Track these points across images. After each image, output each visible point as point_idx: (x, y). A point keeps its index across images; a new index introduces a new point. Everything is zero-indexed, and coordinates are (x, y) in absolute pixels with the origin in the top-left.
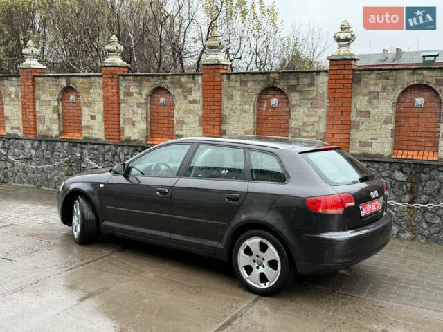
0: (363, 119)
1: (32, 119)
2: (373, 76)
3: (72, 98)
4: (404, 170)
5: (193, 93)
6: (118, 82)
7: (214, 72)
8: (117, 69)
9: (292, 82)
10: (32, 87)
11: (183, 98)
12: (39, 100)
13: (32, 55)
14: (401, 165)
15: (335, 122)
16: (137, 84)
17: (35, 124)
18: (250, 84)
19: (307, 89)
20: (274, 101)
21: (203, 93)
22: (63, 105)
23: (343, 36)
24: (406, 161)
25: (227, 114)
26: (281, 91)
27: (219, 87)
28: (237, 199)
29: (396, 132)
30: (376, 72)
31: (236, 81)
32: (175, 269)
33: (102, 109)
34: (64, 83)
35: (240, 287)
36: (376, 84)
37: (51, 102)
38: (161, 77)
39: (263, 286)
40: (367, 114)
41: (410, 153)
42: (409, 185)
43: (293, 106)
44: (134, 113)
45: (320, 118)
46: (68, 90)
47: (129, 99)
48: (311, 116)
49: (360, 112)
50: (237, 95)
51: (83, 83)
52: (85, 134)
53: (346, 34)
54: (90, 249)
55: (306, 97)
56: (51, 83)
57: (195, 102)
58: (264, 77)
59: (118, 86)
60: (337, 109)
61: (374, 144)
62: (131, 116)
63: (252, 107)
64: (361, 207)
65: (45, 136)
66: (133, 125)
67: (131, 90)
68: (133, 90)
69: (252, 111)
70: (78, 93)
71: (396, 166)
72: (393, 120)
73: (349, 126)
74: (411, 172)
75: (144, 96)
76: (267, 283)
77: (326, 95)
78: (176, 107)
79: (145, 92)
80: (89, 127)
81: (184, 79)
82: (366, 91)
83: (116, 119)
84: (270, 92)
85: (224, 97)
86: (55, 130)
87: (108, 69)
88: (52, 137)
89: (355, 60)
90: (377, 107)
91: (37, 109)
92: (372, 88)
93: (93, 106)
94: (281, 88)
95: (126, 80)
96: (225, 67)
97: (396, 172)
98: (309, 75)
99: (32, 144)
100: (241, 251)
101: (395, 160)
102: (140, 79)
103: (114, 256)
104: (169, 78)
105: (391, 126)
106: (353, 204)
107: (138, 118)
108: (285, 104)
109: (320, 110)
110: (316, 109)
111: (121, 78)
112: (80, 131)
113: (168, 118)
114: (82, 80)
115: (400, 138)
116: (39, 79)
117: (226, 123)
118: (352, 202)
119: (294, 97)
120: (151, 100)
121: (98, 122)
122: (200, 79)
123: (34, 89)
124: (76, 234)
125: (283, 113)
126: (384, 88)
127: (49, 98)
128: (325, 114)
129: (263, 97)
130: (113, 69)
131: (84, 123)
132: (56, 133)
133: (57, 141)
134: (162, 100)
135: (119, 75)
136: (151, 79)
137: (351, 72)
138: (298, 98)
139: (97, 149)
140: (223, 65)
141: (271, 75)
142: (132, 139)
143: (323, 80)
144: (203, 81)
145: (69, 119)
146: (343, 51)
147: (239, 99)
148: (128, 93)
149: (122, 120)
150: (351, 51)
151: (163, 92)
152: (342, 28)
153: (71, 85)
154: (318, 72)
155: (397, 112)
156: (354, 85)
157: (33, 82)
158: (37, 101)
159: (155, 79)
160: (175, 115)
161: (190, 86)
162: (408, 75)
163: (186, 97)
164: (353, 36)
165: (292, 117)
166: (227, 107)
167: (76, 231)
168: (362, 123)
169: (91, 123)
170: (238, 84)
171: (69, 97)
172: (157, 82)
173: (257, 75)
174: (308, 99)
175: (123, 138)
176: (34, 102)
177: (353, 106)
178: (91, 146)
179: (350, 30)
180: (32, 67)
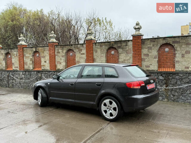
0: (146, 57)
1: (23, 64)
2: (149, 41)
3: (37, 55)
4: (163, 75)
5: (83, 51)
6: (55, 48)
7: (90, 43)
8: (54, 43)
9: (119, 45)
10: (22, 52)
11: (79, 53)
12: (25, 56)
13: (23, 40)
14: (162, 74)
15: (136, 59)
16: (62, 49)
17: (24, 65)
18: (103, 46)
19: (125, 47)
20: (113, 52)
21: (86, 51)
22: (34, 58)
23: (137, 27)
24: (163, 72)
25: (95, 58)
26: (115, 49)
27: (92, 48)
28: (100, 85)
29: (159, 62)
30: (150, 39)
31: (98, 45)
32: (78, 114)
33: (49, 58)
34: (34, 50)
35: (103, 119)
36: (150, 44)
37: (30, 57)
38: (70, 46)
39: (111, 118)
40: (147, 55)
41: (165, 69)
42: (165, 81)
43: (120, 54)
44: (61, 59)
45: (130, 58)
46: (36, 52)
47: (59, 54)
48: (127, 57)
49: (145, 55)
50: (99, 50)
51: (41, 49)
52: (43, 68)
53: (138, 26)
54: (45, 108)
55: (125, 50)
56: (29, 50)
57: (83, 54)
58: (109, 44)
59: (55, 49)
60: (136, 54)
61: (151, 66)
62: (59, 60)
63: (105, 55)
64: (147, 86)
65: (27, 70)
66: (60, 63)
67: (59, 51)
68: (60, 51)
69: (104, 56)
70: (40, 53)
71: (160, 74)
72: (157, 57)
73: (141, 60)
74: (165, 76)
75: (64, 53)
76: (113, 117)
77: (132, 49)
78: (76, 56)
79: (65, 51)
80: (44, 66)
81: (79, 46)
82: (147, 47)
83: (54, 62)
84: (111, 49)
85: (94, 51)
86: (31, 67)
87: (51, 43)
88: (30, 70)
89: (142, 36)
90: (151, 53)
91: (24, 60)
92: (149, 46)
93: (45, 57)
94: (115, 47)
95: (57, 47)
96: (94, 41)
97: (160, 76)
98: (125, 42)
99: (23, 73)
100: (102, 105)
101: (159, 72)
102: (62, 46)
103: (54, 110)
104: (73, 46)
105: (157, 59)
106: (144, 85)
107: (62, 61)
108: (117, 53)
109: (130, 54)
110: (128, 55)
111: (56, 46)
112: (41, 67)
113: (73, 61)
114: (41, 48)
115: (160, 64)
116: (25, 49)
117: (95, 61)
118: (143, 84)
119: (120, 50)
120: (67, 54)
121: (47, 63)
122: (85, 45)
123: (23, 52)
124: (39, 103)
125: (116, 57)
126: (153, 45)
127: (29, 55)
128: (132, 56)
129: (109, 51)
130: (52, 43)
131: (42, 64)
132: (32, 68)
133: (32, 71)
134: (71, 54)
135: (55, 46)
136: (67, 46)
137: (141, 40)
138: (121, 50)
139: (47, 74)
140: (93, 40)
141: (111, 43)
142: (60, 69)
143: (130, 44)
144: (86, 46)
145: (36, 63)
146: (137, 33)
147: (100, 52)
148: (58, 52)
149: (56, 62)
150: (140, 33)
151: (71, 51)
152: (136, 24)
153: (37, 50)
154: (129, 41)
155: (159, 54)
156: (142, 45)
157: (23, 50)
158: (24, 57)
159: (68, 46)
160: (76, 59)
161: (81, 48)
162: (162, 40)
163: (80, 52)
164: (141, 27)
165: (120, 58)
166: (95, 55)
167: (39, 102)
168: (146, 59)
169: (45, 64)
170: (99, 47)
171: (36, 55)
172: (69, 47)
173: (106, 43)
174: (125, 51)
175: (57, 69)
176: (23, 57)
177: (142, 52)
178: (45, 73)
179: (140, 25)
180: (22, 44)
